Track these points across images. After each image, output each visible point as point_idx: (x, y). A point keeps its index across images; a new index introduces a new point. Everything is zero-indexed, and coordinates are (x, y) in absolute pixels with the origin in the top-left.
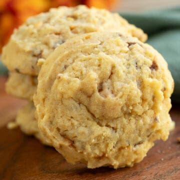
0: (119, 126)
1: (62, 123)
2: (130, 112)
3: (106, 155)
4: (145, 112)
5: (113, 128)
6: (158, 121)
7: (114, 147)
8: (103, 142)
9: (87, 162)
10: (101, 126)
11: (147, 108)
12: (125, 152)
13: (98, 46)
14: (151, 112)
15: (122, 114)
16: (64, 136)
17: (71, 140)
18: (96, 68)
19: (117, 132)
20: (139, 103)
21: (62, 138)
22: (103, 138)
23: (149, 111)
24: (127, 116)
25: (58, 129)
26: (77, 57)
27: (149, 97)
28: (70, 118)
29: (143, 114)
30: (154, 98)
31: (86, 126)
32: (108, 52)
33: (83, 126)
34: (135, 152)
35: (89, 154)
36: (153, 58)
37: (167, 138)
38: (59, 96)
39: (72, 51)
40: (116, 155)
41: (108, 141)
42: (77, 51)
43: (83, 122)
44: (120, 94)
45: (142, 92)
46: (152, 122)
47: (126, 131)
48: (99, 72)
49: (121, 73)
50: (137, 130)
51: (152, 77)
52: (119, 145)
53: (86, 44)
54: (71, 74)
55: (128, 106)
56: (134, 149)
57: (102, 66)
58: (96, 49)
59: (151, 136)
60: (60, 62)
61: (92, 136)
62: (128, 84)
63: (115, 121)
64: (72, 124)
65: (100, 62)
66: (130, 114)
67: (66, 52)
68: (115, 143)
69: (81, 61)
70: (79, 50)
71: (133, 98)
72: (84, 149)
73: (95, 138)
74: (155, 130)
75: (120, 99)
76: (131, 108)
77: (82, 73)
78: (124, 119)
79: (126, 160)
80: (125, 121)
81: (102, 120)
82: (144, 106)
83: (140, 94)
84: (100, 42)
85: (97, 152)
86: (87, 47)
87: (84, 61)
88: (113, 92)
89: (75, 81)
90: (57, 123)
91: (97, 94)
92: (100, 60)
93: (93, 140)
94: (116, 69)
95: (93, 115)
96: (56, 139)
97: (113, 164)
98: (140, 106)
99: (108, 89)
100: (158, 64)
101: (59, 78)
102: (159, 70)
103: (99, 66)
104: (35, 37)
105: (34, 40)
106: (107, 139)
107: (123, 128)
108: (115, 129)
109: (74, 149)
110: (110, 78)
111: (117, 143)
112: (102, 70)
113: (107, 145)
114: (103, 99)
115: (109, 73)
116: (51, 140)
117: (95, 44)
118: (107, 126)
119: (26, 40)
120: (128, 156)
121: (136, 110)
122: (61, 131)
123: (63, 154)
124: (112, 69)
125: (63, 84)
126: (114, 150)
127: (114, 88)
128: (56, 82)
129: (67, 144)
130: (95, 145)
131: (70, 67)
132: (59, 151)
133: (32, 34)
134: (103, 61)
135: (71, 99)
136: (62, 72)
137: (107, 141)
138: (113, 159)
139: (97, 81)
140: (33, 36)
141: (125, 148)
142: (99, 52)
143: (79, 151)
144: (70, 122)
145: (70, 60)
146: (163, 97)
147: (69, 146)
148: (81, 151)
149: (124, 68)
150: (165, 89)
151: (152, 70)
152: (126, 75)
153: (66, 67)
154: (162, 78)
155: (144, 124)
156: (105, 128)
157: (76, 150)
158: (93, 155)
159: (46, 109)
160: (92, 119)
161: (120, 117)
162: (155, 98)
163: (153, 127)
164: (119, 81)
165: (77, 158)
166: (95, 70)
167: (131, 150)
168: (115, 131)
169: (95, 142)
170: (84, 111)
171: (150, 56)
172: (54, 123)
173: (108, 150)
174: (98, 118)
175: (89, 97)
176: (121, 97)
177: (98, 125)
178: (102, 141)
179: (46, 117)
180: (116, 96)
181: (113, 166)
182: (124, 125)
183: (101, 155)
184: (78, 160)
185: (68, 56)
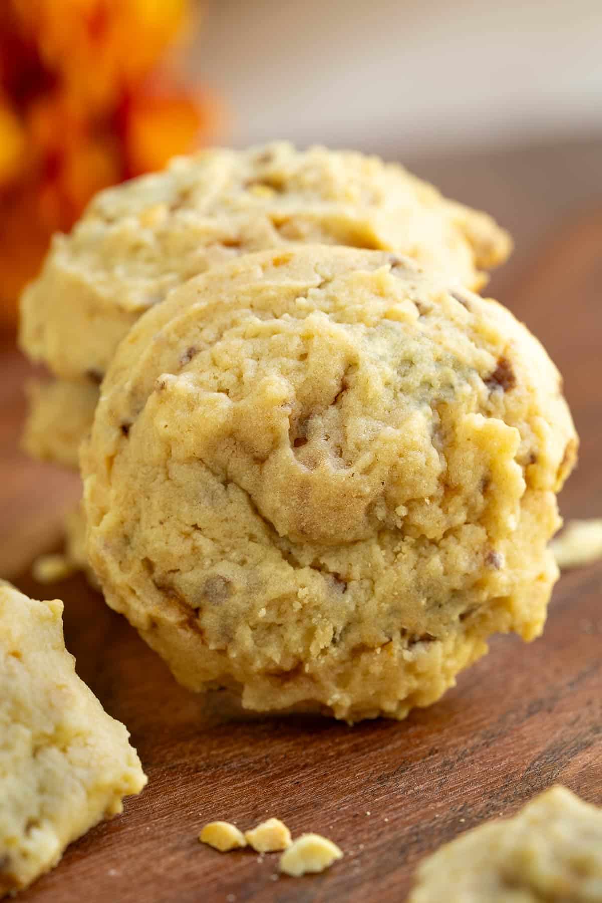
0: (356, 571)
1: (163, 544)
2: (400, 525)
3: (307, 669)
4: (451, 532)
5: (337, 576)
6: (497, 566)
7: (334, 641)
8: (299, 621)
9: (241, 687)
10: (296, 564)
11: (461, 517)
12: (375, 663)
13: (312, 291)
14: (476, 534)
15: (370, 531)
16: (166, 589)
17: (187, 606)
18: (293, 363)
19: (349, 591)
20: (431, 498)
21: (158, 597)
22: (297, 606)
23: (467, 529)
24: (387, 538)
25: (149, 565)
26: (234, 323)
27: (469, 480)
28: (188, 529)
29: (445, 536)
30: (486, 485)
31: (243, 563)
32: (339, 314)
33: (230, 561)
34: (410, 668)
35: (246, 659)
36: (500, 351)
37: (538, 630)
38: (157, 451)
39: (220, 302)
40: (340, 671)
41: (314, 620)
42: (237, 305)
43: (233, 548)
44: (365, 459)
45: (447, 460)
46: (474, 567)
47: (380, 590)
48: (301, 378)
49: (377, 386)
50: (418, 588)
51: (488, 414)
52: (354, 638)
53: (268, 283)
54: (205, 376)
55: (391, 506)
56: (408, 655)
57: (312, 359)
58: (301, 301)
59: (474, 615)
60: (174, 337)
61: (260, 598)
62: (397, 427)
63: (344, 551)
64: (195, 550)
65: (306, 346)
66: (399, 533)
67: (199, 305)
68: (340, 629)
69: (244, 337)
70: (241, 298)
71: (409, 476)
72: (231, 640)
73: (268, 607)
74: (484, 596)
75: (365, 478)
76: (402, 511)
77: (240, 376)
78: (376, 549)
79: (378, 694)
80: (379, 555)
81: (299, 546)
82: (451, 510)
83: (438, 465)
84: (319, 281)
85: (275, 654)
86: (272, 293)
87: (256, 336)
88: (340, 452)
89: (213, 404)
90: (145, 543)
91: (287, 452)
92: (307, 338)
93: (263, 612)
94: (359, 373)
95: (269, 526)
96: (139, 598)
97: (329, 703)
98: (435, 506)
99: (327, 438)
100: (518, 371)
101: (163, 387)
102: (519, 391)
103: (304, 357)
104: (150, 260)
105: (150, 268)
106: (311, 612)
107: (372, 580)
108: (341, 581)
109: (196, 637)
110: (336, 401)
111: (346, 630)
112: (310, 372)
113: (310, 635)
114: (303, 470)
115: (334, 385)
116: (123, 600)
117: (300, 284)
118: (317, 567)
119: (120, 271)
120: (383, 678)
121: (418, 518)
122: (158, 573)
123: (162, 650)
124: (346, 374)
125: (172, 411)
126: (333, 651)
127: (345, 438)
128: (152, 401)
129: (171, 617)
130: (270, 628)
131: (204, 356)
132: (149, 639)
133: (137, 248)
134: (316, 342)
135: (196, 465)
136: (178, 370)
137: (310, 617)
138: (330, 684)
139: (288, 410)
140: (144, 254)
141: (373, 649)
142: (309, 311)
143: (212, 647)
144: (189, 543)
145: (209, 333)
146: (523, 485)
147: (182, 625)
148: (221, 645)
149: (390, 373)
150: (532, 460)
151: (494, 388)
152: (395, 397)
153: (191, 354)
154: (528, 421)
155: (446, 573)
156: (306, 573)
157: (204, 643)
158: (258, 664)
159: (113, 493)
160: (266, 539)
161: (364, 541)
162: (492, 487)
163: (478, 585)
164: (365, 414)
165: (206, 671)
166: (285, 372)
167: (395, 659)
168: (342, 586)
169: (270, 620)
170: (238, 508)
171: (492, 341)
172: (135, 541)
173: (314, 650)
174: (286, 538)
175: (260, 461)
176: (367, 471)
177: (285, 563)
178: (293, 618)
179: (109, 520)
180: (349, 464)
181: (331, 710)
182: (375, 568)
183: (288, 666)
184: (211, 678)
185: (204, 317)
